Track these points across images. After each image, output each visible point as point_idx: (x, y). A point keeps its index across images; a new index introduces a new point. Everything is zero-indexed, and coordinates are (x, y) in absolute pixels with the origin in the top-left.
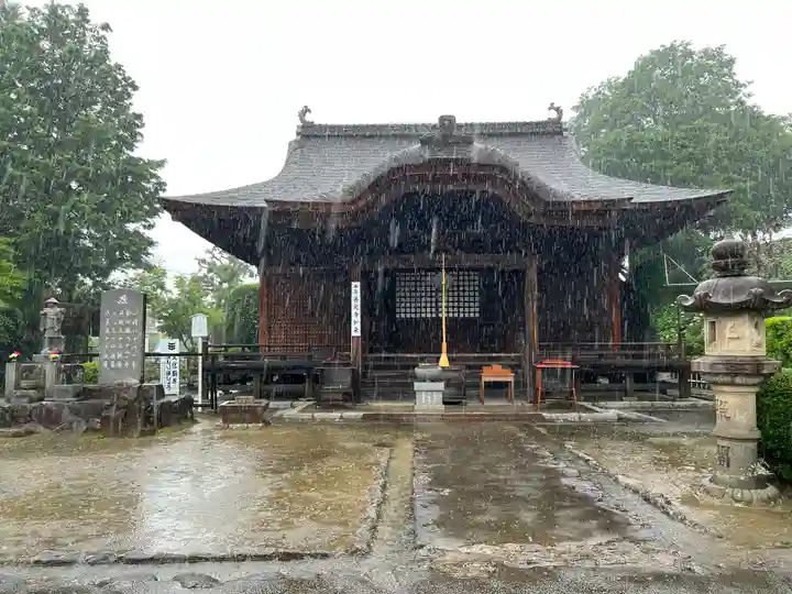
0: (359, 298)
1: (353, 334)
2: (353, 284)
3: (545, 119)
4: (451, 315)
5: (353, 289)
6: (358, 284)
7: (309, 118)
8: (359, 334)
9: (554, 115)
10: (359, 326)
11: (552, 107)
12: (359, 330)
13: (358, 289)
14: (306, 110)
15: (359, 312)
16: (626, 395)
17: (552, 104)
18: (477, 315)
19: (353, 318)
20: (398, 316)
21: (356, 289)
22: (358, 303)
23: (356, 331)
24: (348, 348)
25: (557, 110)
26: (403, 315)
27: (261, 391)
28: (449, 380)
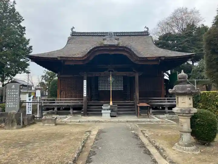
0: (86, 85)
1: (84, 96)
2: (84, 81)
3: (143, 31)
4: (113, 89)
6: (86, 81)
7: (74, 30)
8: (86, 96)
9: (146, 30)
10: (86, 93)
11: (145, 27)
13: (86, 82)
15: (86, 89)
16: (165, 113)
17: (146, 27)
18: (123, 89)
19: (84, 91)
20: (99, 89)
21: (85, 82)
22: (86, 86)
23: (85, 95)
24: (83, 100)
25: (147, 28)
26: (101, 89)
27: (57, 113)
28: (112, 109)
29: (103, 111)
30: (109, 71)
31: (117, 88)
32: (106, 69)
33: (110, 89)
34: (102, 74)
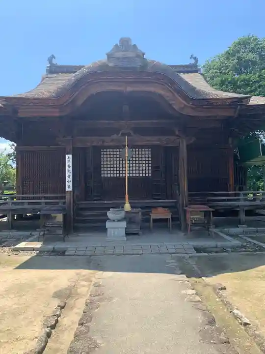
0: (71, 165)
1: (67, 189)
2: (67, 156)
3: (188, 64)
4: (131, 175)
5: (67, 159)
6: (70, 156)
8: (71, 190)
9: (193, 61)
10: (71, 184)
11: (192, 57)
12: (71, 187)
13: (71, 160)
14: (53, 57)
15: (71, 175)
16: (240, 224)
17: (192, 55)
18: (150, 175)
19: (67, 178)
20: (102, 176)
21: (69, 159)
22: (71, 169)
23: (69, 187)
24: (64, 198)
25: (195, 58)
26: (106, 176)
27: (12, 225)
28: (130, 219)
29: (108, 224)
30: (123, 135)
31: (139, 173)
32: (117, 131)
33: (124, 175)
34: (108, 141)
